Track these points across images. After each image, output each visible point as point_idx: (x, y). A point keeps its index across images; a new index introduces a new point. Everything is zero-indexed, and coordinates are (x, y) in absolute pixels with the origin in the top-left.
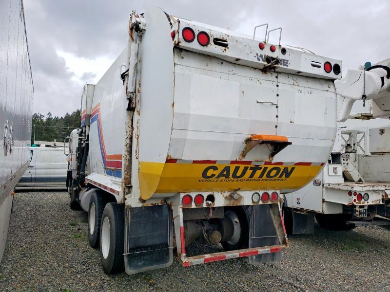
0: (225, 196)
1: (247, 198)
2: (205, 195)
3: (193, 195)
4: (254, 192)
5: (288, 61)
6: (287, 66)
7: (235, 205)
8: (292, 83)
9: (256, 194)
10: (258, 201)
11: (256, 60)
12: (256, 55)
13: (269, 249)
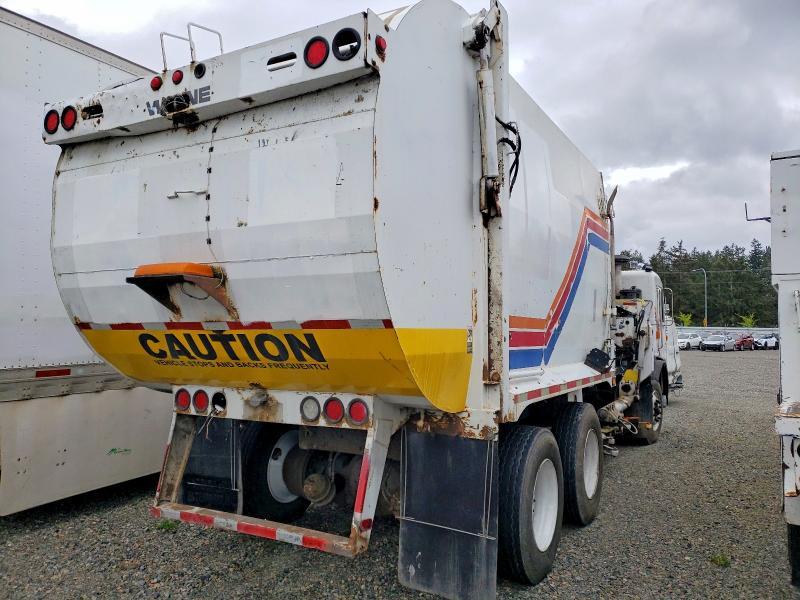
0: (246, 398)
1: (289, 409)
2: (211, 392)
3: (192, 390)
4: (304, 395)
5: (209, 88)
6: (208, 99)
7: (265, 420)
8: (248, 130)
9: (311, 401)
10: (317, 419)
11: (147, 117)
12: (145, 107)
13: (301, 537)
